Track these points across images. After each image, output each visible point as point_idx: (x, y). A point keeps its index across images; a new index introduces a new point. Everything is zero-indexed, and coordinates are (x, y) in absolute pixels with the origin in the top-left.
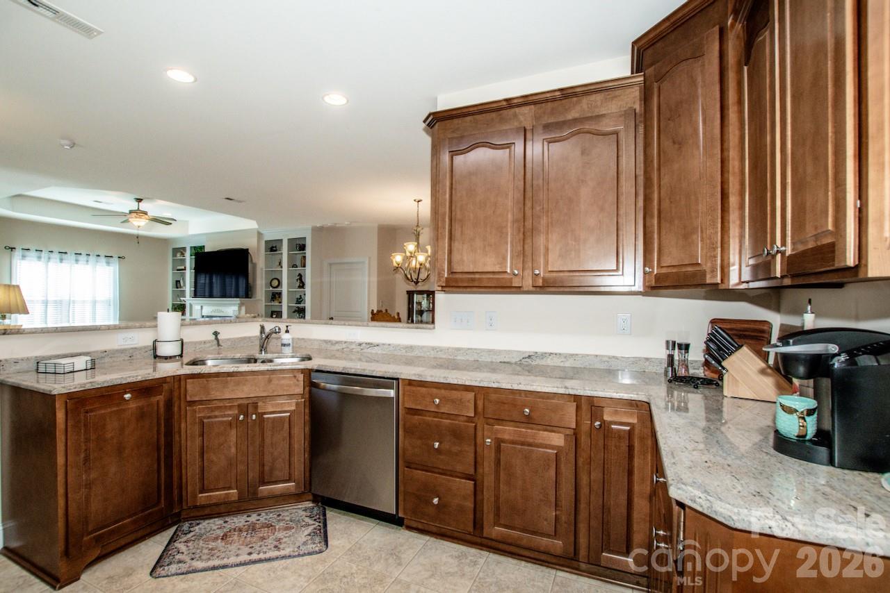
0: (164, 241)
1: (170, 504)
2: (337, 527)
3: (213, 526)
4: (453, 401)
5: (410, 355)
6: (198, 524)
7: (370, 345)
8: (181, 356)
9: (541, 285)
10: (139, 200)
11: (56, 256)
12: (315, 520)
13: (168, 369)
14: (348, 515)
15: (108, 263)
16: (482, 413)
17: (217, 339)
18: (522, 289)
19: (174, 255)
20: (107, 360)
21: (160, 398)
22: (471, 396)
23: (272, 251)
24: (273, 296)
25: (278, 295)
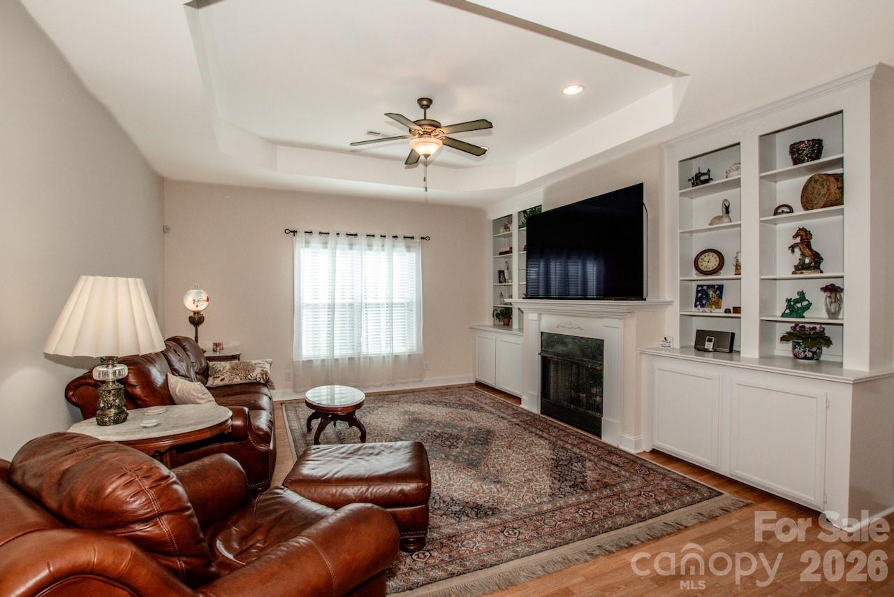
11: (344, 240)
15: (408, 248)
19: (495, 231)
23: (697, 185)
24: (700, 295)
25: (715, 292)
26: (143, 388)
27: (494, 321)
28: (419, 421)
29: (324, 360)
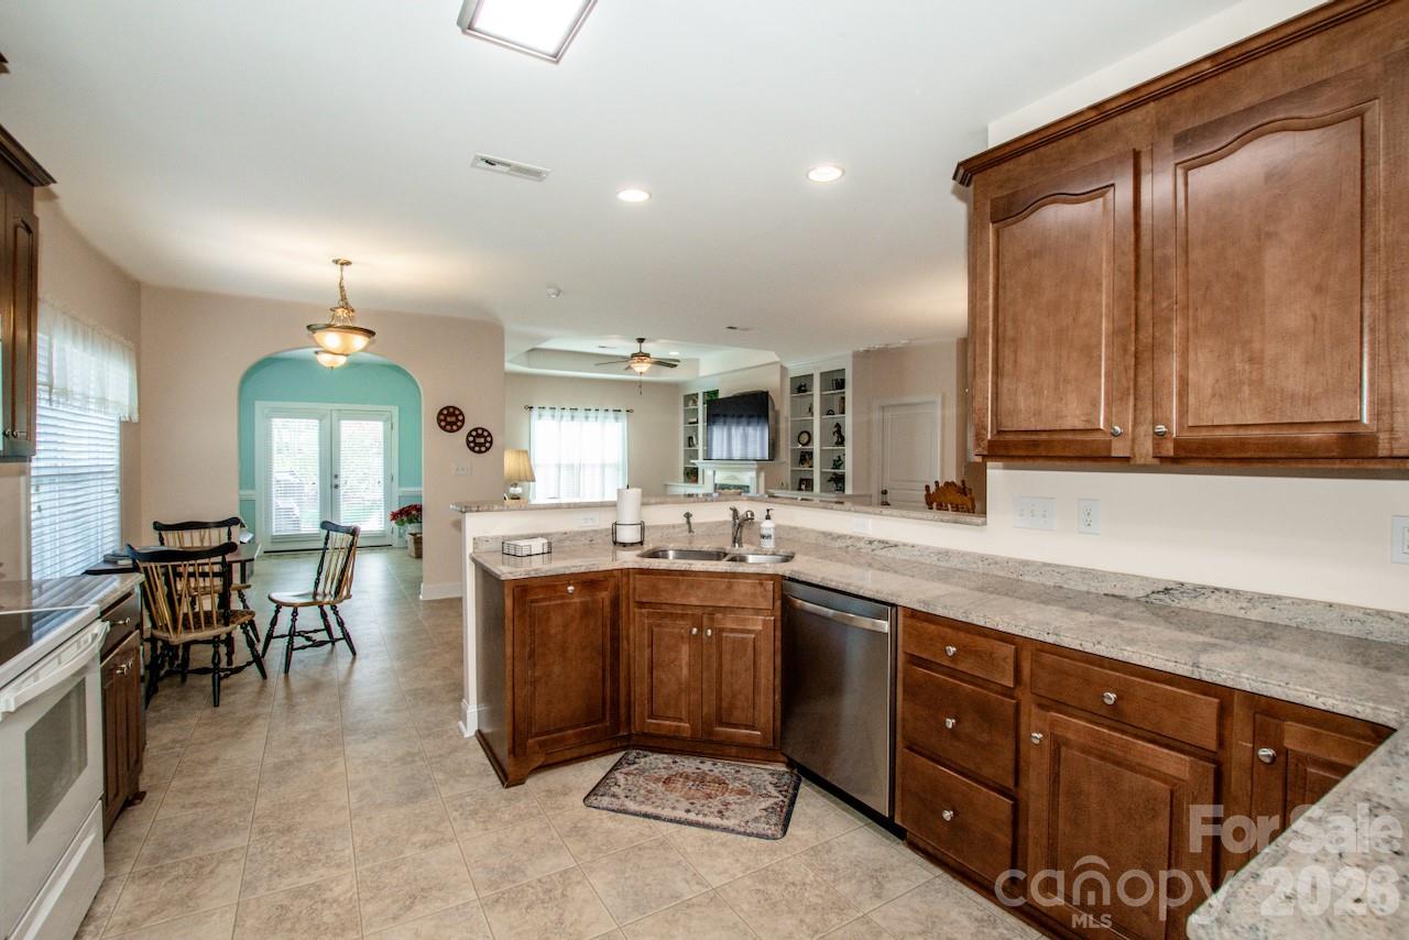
0: (674, 387)
1: (616, 725)
2: (808, 811)
3: (659, 762)
4: (976, 654)
5: (944, 567)
6: (645, 756)
7: (885, 544)
8: (641, 543)
9: (1171, 453)
10: (641, 340)
11: (567, 413)
12: (780, 791)
13: (629, 559)
14: (829, 799)
15: (617, 419)
16: (1028, 684)
17: (689, 522)
18: (1132, 462)
19: (686, 405)
20: (568, 543)
21: (604, 596)
22: (1009, 649)
23: (800, 392)
24: (802, 457)
25: (809, 456)
27: (684, 478)
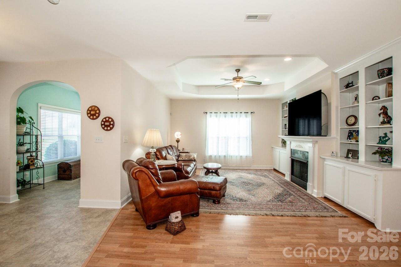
0: (277, 100)
10: (238, 70)
11: (222, 114)
15: (246, 116)
19: (283, 108)
23: (348, 88)
24: (350, 134)
25: (356, 133)
26: (160, 156)
27: (282, 144)
28: (241, 178)
29: (215, 156)
